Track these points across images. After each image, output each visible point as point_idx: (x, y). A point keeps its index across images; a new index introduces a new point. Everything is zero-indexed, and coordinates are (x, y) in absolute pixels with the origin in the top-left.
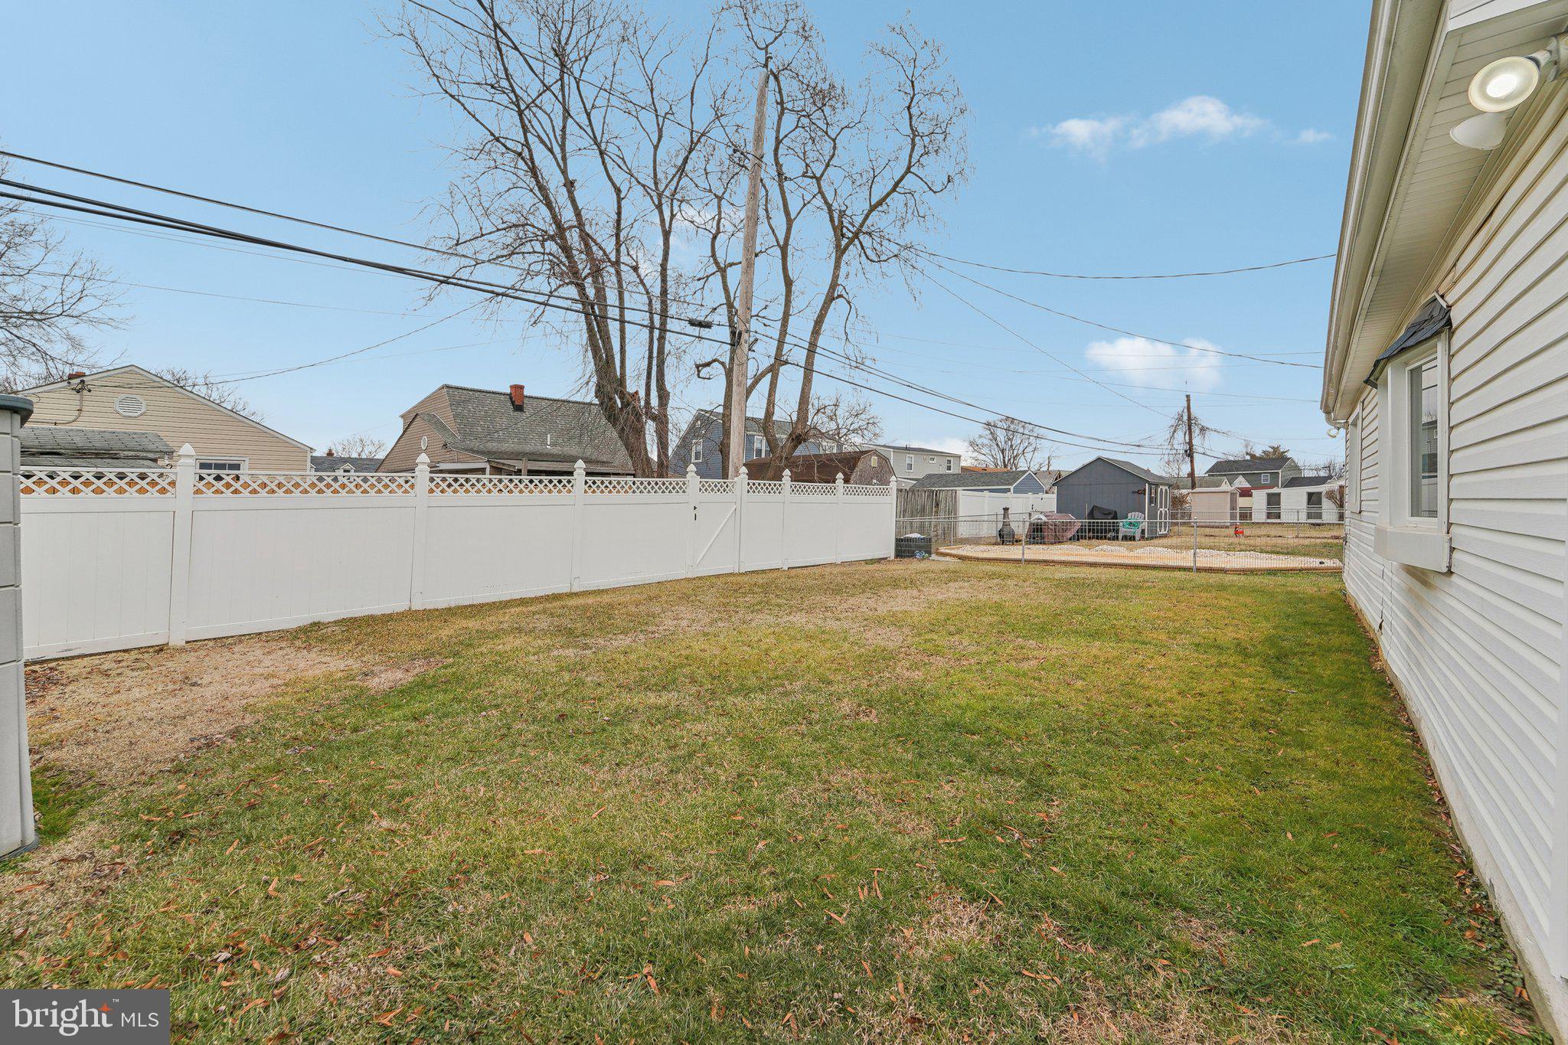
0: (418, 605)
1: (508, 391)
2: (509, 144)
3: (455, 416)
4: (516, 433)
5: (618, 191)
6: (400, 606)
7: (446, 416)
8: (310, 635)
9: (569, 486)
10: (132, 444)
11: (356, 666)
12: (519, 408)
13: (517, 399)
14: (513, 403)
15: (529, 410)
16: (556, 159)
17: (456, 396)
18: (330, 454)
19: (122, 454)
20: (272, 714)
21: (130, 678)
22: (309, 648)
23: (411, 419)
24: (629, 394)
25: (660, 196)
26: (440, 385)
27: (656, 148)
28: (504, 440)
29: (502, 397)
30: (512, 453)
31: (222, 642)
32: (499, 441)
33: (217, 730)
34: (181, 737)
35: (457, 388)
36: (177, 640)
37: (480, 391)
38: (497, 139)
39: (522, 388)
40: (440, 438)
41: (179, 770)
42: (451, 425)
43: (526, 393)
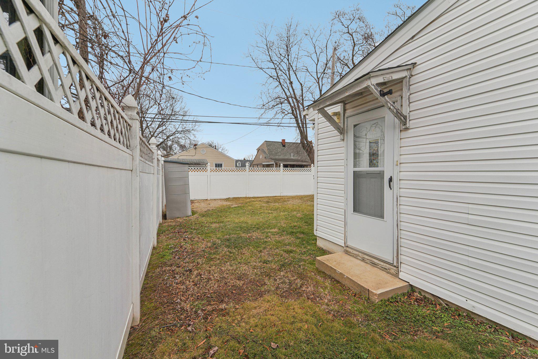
0: (247, 196)
1: (281, 141)
2: (274, 77)
3: (268, 149)
4: (283, 153)
5: (301, 84)
6: (244, 196)
7: (266, 149)
8: (228, 200)
9: (279, 170)
10: (202, 162)
11: (231, 204)
12: (284, 146)
13: (283, 143)
14: (282, 144)
15: (286, 146)
16: (287, 76)
17: (268, 143)
18: (244, 159)
19: (201, 164)
20: (217, 208)
21: (202, 203)
22: (227, 201)
23: (258, 150)
24: (309, 141)
25: (318, 79)
26: (264, 141)
27: (317, 65)
28: (280, 156)
29: (280, 143)
30: (282, 159)
31: (215, 200)
32: (279, 156)
33: (211, 209)
34: (206, 209)
35: (268, 141)
36: (209, 199)
37: (274, 142)
38: (271, 77)
39: (284, 140)
40: (265, 155)
41: (205, 212)
42: (267, 152)
43: (286, 141)
